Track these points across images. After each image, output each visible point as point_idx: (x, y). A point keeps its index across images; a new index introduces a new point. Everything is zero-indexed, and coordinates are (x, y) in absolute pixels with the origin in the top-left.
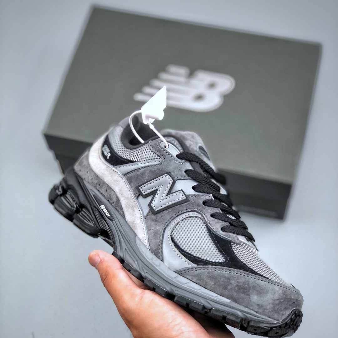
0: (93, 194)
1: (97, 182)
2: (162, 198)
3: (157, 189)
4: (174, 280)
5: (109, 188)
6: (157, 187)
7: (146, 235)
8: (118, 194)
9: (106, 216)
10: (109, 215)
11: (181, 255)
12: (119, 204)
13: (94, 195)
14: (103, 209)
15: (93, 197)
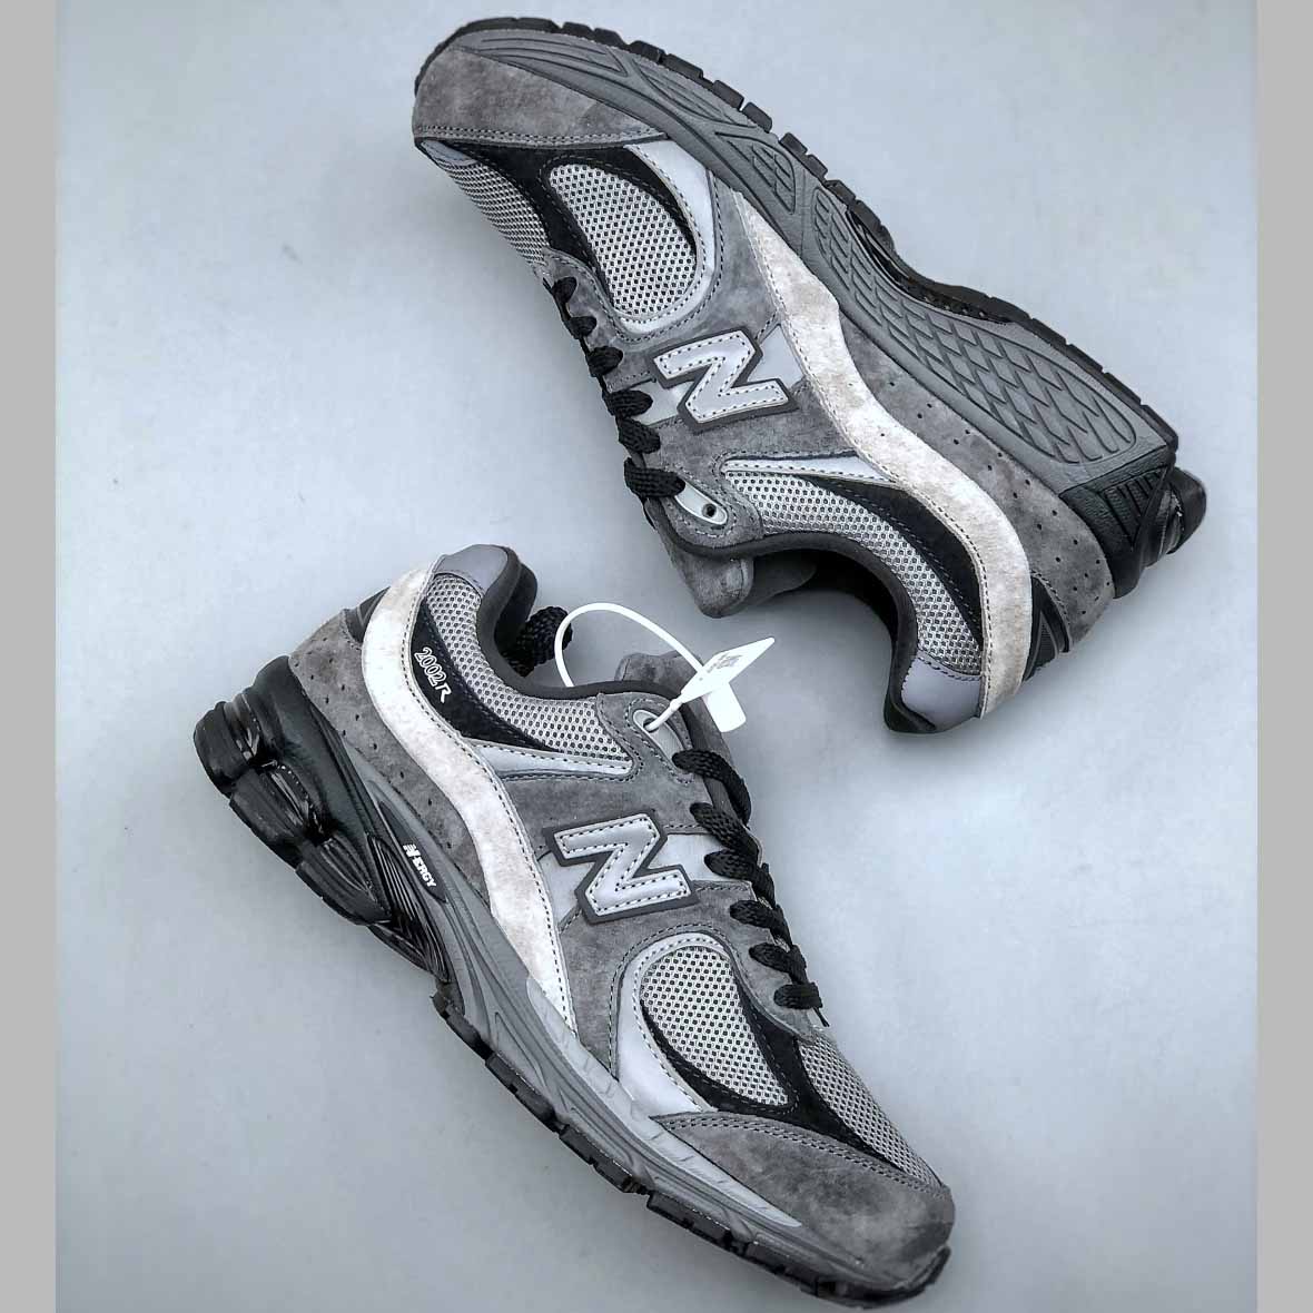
0: (377, 799)
1: (393, 762)
2: (620, 881)
3: (610, 853)
4: (653, 1146)
5: (436, 796)
6: (610, 847)
7: (563, 984)
8: (471, 826)
9: (423, 883)
10: (431, 883)
11: (672, 1070)
12: (470, 857)
13: (381, 805)
14: (413, 858)
15: (377, 806)
